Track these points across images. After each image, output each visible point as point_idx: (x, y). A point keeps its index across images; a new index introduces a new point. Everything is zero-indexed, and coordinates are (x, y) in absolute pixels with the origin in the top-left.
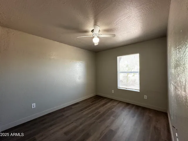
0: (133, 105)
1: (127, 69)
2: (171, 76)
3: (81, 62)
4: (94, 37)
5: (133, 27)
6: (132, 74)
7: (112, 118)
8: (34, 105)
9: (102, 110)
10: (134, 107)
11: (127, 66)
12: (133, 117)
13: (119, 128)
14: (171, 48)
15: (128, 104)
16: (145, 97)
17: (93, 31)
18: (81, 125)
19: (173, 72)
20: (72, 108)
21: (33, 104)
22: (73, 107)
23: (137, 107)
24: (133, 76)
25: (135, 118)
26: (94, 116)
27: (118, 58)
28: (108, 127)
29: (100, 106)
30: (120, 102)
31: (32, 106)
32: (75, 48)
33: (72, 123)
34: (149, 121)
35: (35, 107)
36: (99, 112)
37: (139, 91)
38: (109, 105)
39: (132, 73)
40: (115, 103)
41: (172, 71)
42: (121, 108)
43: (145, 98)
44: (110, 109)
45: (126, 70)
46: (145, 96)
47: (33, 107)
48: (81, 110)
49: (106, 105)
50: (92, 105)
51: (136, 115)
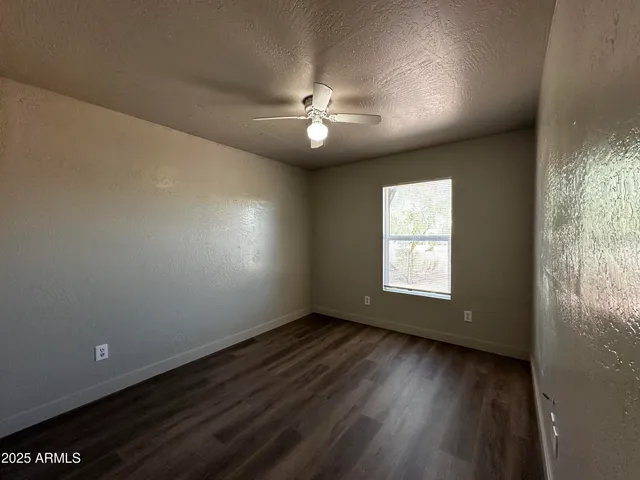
0: (430, 342)
1: (411, 227)
2: (544, 250)
3: (262, 202)
4: (310, 120)
5: (438, 96)
6: (427, 245)
7: (365, 383)
8: (103, 351)
9: (334, 358)
10: (432, 349)
11: (411, 217)
12: (431, 377)
13: (386, 413)
14: (545, 168)
15: (413, 339)
16: (468, 316)
17: (307, 100)
18: (268, 406)
19: (550, 237)
20: (232, 357)
21: (98, 348)
22: (236, 354)
23: (443, 347)
24: (430, 250)
25: (437, 379)
26: (307, 381)
27: (386, 190)
28: (353, 409)
29: (327, 350)
30: (391, 332)
31: (98, 353)
32: (243, 154)
33: (240, 402)
34: (478, 387)
35: (106, 356)
36: (327, 368)
37: (448, 298)
38: (356, 343)
39: (427, 242)
40: (375, 338)
41: (546, 235)
42: (394, 352)
43: (466, 319)
44: (360, 354)
45: (409, 230)
46: (466, 312)
47: (99, 358)
48: (265, 363)
49: (347, 345)
50: (301, 343)
51: (440, 371)
